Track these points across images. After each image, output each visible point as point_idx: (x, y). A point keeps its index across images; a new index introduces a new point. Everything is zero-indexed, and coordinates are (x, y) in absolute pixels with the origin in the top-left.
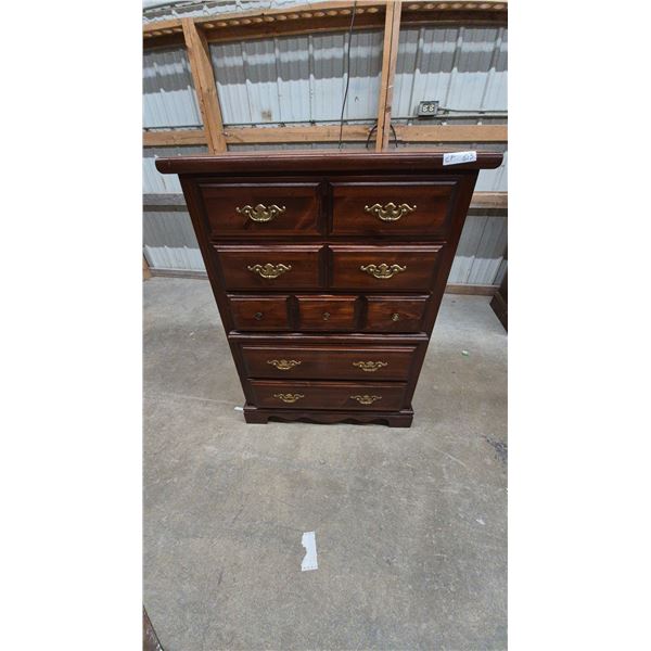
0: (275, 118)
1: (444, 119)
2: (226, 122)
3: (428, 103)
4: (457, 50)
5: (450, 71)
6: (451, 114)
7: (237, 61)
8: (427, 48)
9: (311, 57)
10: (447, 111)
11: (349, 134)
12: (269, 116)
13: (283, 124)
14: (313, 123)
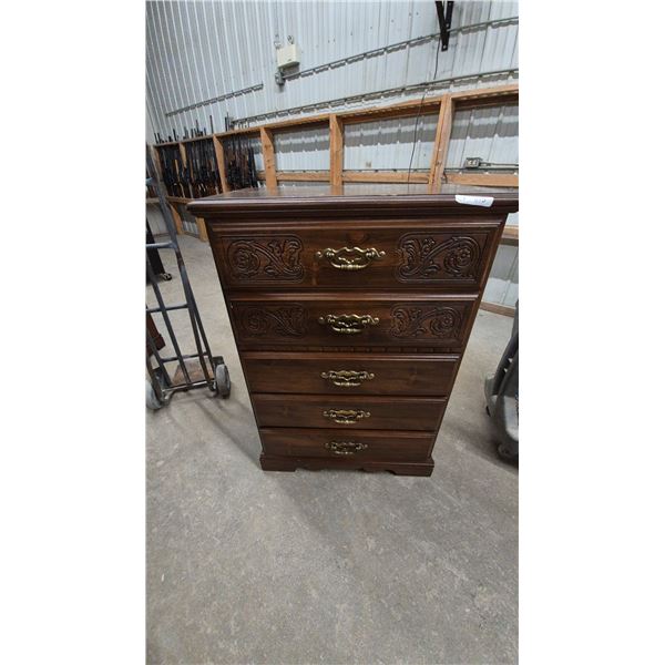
0: (373, 167)
1: (486, 170)
2: (346, 168)
3: (472, 159)
4: (500, 122)
5: (493, 136)
6: (492, 167)
7: (358, 134)
8: (476, 122)
9: (399, 131)
10: (489, 164)
11: (415, 178)
12: (370, 165)
13: (377, 171)
14: (395, 170)
